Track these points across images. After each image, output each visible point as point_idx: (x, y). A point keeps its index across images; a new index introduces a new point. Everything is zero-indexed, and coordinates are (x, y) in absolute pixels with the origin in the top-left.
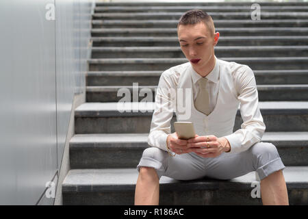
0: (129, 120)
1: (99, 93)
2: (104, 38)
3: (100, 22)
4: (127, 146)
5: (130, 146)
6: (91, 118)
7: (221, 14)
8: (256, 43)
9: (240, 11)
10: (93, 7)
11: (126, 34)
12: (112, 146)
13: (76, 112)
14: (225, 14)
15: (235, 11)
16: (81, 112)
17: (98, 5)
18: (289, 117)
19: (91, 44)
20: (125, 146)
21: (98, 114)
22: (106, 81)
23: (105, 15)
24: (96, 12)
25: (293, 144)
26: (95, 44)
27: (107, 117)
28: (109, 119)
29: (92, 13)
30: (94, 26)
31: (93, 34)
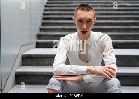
0: (49, 59)
1: (42, 43)
3: (48, 8)
4: (44, 74)
5: (46, 74)
6: (30, 58)
11: (60, 14)
12: (37, 74)
13: (22, 55)
14: (108, 5)
16: (25, 55)
18: (131, 59)
19: (41, 19)
20: (43, 74)
21: (33, 56)
22: (47, 37)
24: (47, 3)
25: (130, 75)
26: (44, 19)
27: (38, 58)
28: (39, 59)
30: (45, 10)
31: (44, 14)
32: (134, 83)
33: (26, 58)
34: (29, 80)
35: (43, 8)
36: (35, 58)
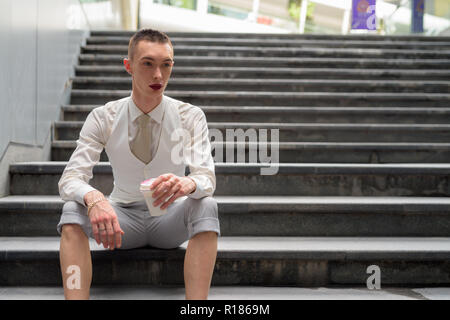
2: (91, 78)
3: (90, 56)
6: (33, 174)
7: (259, 49)
8: (298, 88)
9: (287, 45)
10: (87, 36)
12: (47, 207)
13: (11, 166)
15: (280, 46)
16: (19, 167)
17: (93, 34)
19: (70, 84)
21: (40, 169)
23: (99, 47)
24: (88, 43)
26: (76, 85)
29: (84, 44)
30: (82, 62)
31: (78, 73)
32: (288, 231)
33: (21, 174)
34: (27, 226)
35: (76, 54)
36: (44, 174)
